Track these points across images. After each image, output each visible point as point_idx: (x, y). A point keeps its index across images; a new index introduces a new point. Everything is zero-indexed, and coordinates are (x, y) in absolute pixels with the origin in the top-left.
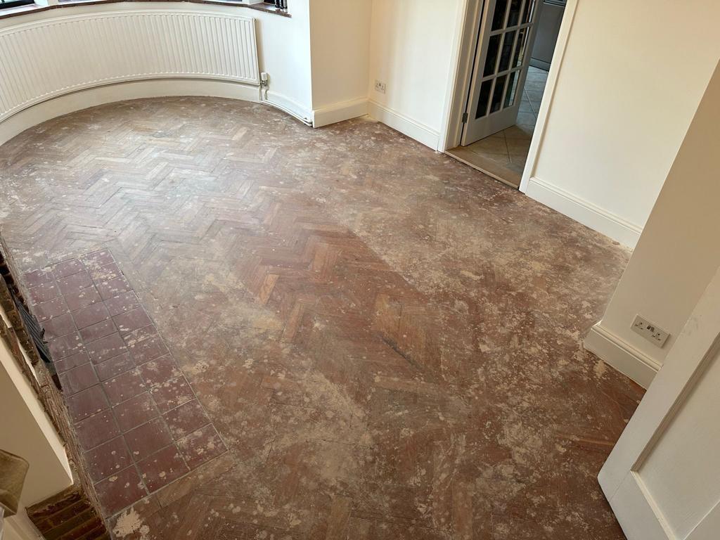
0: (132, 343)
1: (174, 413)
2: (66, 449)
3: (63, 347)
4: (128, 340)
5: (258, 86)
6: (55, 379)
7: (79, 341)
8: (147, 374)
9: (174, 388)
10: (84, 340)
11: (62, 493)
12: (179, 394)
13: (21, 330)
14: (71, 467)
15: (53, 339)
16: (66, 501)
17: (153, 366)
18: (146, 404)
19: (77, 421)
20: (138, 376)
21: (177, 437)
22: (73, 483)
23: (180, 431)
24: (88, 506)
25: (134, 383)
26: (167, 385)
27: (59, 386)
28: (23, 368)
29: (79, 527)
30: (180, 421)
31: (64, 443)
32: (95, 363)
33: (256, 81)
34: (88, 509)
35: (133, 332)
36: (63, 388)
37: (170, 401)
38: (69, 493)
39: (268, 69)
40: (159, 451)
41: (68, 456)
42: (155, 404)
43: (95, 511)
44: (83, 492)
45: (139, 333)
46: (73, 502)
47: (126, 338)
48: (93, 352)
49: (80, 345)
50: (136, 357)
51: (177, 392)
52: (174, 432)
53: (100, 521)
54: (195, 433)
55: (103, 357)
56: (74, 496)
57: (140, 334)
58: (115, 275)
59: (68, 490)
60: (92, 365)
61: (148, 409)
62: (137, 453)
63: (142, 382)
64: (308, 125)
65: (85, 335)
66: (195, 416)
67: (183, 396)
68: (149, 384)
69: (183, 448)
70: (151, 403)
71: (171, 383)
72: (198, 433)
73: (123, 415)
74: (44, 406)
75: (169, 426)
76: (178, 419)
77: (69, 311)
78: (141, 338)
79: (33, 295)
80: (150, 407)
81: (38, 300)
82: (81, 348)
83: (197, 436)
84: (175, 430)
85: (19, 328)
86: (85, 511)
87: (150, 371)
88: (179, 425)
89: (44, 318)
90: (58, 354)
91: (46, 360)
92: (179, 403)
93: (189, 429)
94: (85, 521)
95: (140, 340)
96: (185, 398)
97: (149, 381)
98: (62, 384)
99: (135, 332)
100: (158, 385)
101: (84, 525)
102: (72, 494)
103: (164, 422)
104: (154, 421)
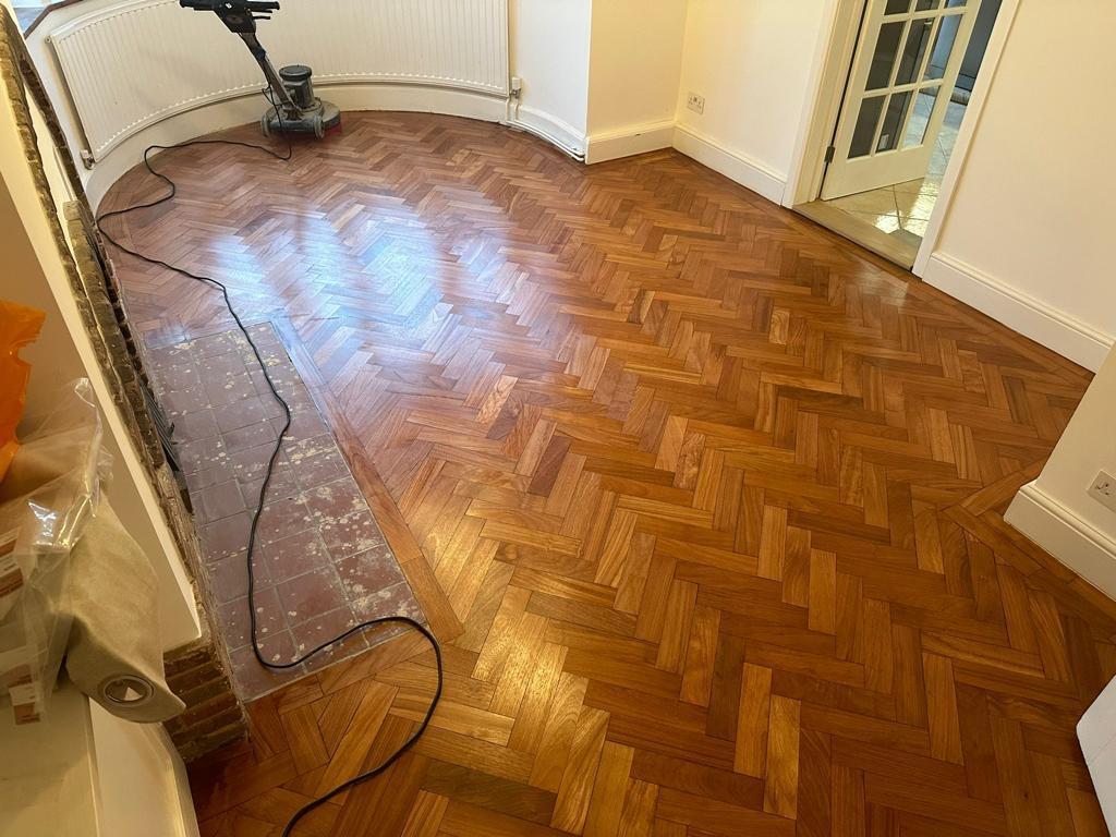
0: (297, 459)
1: (352, 563)
2: (194, 587)
3: (198, 456)
4: (292, 453)
5: (505, 98)
6: (185, 495)
7: (221, 450)
8: (315, 503)
9: (355, 527)
10: (228, 448)
11: (184, 648)
12: (361, 536)
13: (143, 413)
14: (200, 612)
15: (186, 443)
16: (190, 660)
17: (325, 493)
18: (312, 546)
19: (211, 560)
20: (303, 504)
21: (354, 596)
22: (200, 636)
23: (359, 588)
24: (219, 673)
25: (297, 515)
26: (344, 521)
27: (189, 508)
28: (141, 455)
29: (205, 704)
30: (359, 573)
31: (192, 579)
32: (241, 481)
33: (503, 89)
34: (221, 678)
35: (299, 443)
36: (194, 512)
37: (346, 545)
38: (194, 649)
39: (522, 74)
40: (325, 613)
41: (196, 598)
42: (324, 546)
43: (229, 683)
44: (214, 649)
45: (308, 443)
46: (200, 662)
47: (289, 450)
48: (240, 466)
49: (222, 455)
50: (302, 479)
51: (358, 532)
52: (349, 588)
53: (234, 699)
54: (381, 593)
55: (253, 474)
56: (201, 653)
57: (309, 446)
58: (277, 361)
59: (193, 644)
60: (238, 484)
61: (314, 553)
62: (294, 614)
63: (307, 514)
64: (578, 159)
65: (230, 442)
66: (382, 568)
67: (367, 538)
68: (319, 518)
69: (361, 613)
70: (319, 545)
71: (350, 519)
72: (385, 594)
73: (277, 558)
74: (168, 518)
75: (342, 579)
76: (356, 571)
77: (209, 407)
78: (312, 452)
79: (161, 380)
80: (318, 551)
81: (167, 388)
82: (222, 459)
83: (382, 598)
84: (351, 586)
85: (139, 409)
86: (214, 680)
87: (319, 500)
88: (356, 580)
89: (174, 413)
90: (191, 466)
91: (174, 467)
92: (359, 548)
93: (372, 587)
94: (214, 695)
95: (309, 454)
96: (370, 541)
97: (318, 514)
98: (194, 507)
99: (302, 443)
100: (330, 519)
101: (213, 701)
102: (198, 650)
103: (336, 573)
104: (322, 570)
